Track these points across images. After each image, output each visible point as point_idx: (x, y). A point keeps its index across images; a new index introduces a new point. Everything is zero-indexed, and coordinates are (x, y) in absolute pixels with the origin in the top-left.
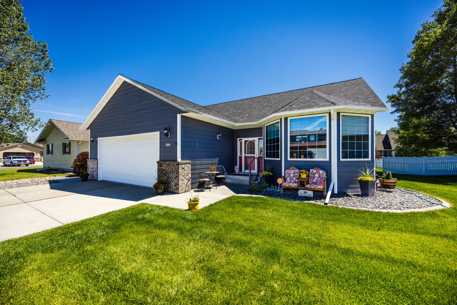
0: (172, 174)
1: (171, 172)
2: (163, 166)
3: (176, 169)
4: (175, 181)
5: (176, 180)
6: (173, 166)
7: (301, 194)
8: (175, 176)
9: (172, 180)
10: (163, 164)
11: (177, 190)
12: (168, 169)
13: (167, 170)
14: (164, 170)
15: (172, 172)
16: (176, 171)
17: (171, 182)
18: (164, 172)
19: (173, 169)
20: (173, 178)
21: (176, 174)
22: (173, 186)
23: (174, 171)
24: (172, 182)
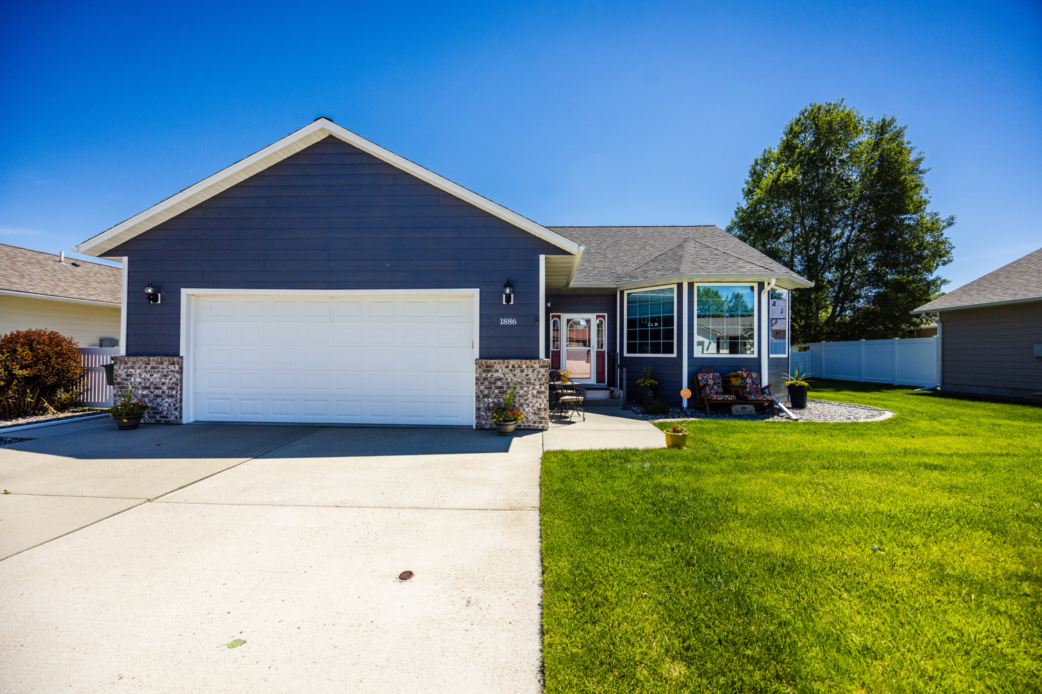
0: (525, 389)
1: (524, 382)
2: (497, 371)
3: (540, 376)
4: (537, 402)
5: (539, 400)
6: (531, 370)
7: (737, 411)
8: (535, 392)
9: (527, 402)
10: (495, 366)
11: (540, 423)
12: (513, 378)
13: (509, 380)
14: (500, 379)
15: (527, 383)
16: (539, 380)
17: (522, 405)
18: (499, 384)
19: (530, 376)
20: (530, 396)
21: (538, 387)
22: (530, 414)
23: (532, 381)
24: (525, 406)
